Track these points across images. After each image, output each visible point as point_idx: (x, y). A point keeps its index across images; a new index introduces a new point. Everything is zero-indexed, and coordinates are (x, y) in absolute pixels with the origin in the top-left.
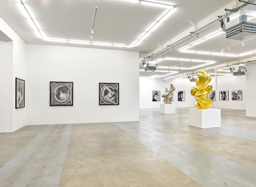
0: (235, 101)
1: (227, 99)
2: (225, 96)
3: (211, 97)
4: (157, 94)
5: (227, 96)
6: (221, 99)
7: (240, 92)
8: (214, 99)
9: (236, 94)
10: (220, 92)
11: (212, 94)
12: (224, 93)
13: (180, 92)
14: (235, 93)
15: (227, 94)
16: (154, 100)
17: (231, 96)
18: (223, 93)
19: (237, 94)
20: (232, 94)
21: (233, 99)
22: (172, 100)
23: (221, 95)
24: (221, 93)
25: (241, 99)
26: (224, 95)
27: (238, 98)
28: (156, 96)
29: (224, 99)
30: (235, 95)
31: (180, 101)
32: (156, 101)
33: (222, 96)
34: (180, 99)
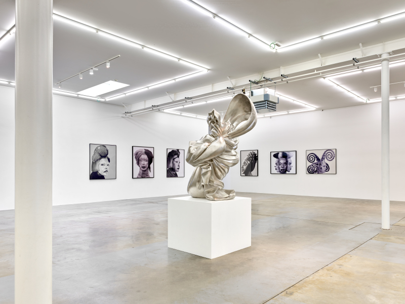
0: (315, 176)
1: (293, 171)
2: (286, 163)
3: (245, 167)
4: (104, 155)
5: (293, 164)
6: (274, 171)
7: (331, 154)
8: (254, 172)
9: (318, 159)
10: (273, 154)
11: (248, 159)
12: (285, 156)
13: (173, 151)
14: (317, 157)
15: (292, 160)
16: (95, 176)
17: (303, 164)
18: (280, 155)
19: (323, 158)
20: (308, 159)
21: (311, 171)
22: (151, 174)
23: (275, 160)
24: (276, 156)
25: (332, 170)
26: (282, 161)
27: (324, 169)
28: (104, 161)
29: (284, 171)
30: (316, 161)
31: (171, 177)
32: (102, 177)
33: (278, 163)
34: (172, 173)
